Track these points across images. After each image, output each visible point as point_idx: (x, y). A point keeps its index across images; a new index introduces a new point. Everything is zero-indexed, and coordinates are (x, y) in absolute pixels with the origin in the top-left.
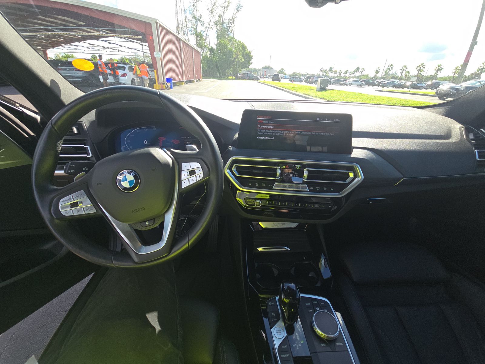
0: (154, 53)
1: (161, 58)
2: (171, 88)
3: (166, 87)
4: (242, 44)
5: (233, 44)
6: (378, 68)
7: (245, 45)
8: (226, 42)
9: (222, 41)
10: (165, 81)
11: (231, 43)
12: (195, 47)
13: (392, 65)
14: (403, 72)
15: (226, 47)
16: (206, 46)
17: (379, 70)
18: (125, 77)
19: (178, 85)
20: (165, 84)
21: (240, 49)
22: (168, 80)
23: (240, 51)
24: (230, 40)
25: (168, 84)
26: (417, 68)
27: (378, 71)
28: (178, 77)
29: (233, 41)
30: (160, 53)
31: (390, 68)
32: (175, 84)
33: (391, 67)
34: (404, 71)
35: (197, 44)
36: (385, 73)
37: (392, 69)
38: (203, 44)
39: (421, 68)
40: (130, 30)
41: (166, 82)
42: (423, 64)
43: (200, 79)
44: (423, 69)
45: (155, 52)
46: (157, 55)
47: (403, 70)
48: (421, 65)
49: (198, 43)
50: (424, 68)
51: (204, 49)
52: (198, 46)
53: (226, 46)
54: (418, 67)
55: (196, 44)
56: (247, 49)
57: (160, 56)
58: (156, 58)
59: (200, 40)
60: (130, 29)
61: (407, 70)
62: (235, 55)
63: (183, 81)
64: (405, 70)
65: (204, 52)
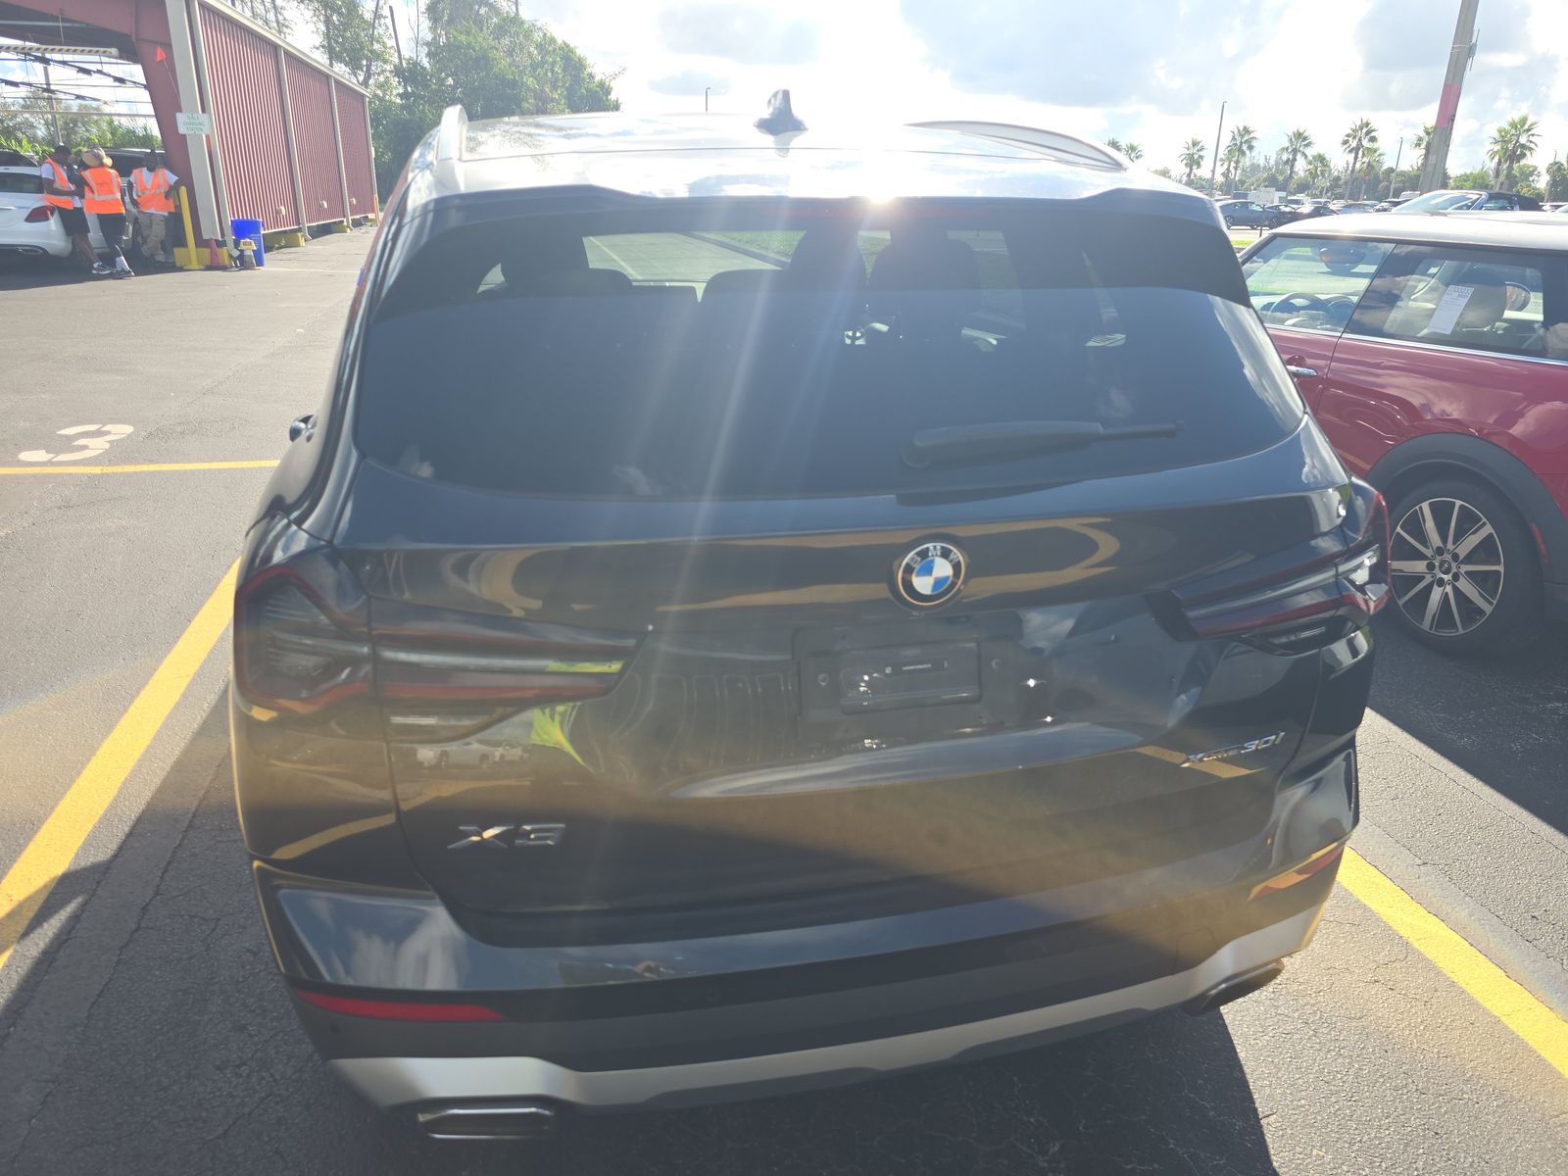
0: (179, 116)
1: (208, 137)
2: (260, 263)
3: (231, 256)
4: (561, 48)
5: (517, 51)
6: (1195, 144)
7: (579, 52)
8: (482, 40)
9: (463, 38)
10: (228, 230)
11: (506, 41)
12: (320, 59)
13: (1247, 130)
14: (1294, 160)
15: (483, 61)
16: (378, 56)
17: (1201, 153)
18: (47, 219)
19: (281, 247)
20: (230, 244)
21: (553, 71)
22: (243, 229)
23: (557, 80)
24: (500, 31)
25: (242, 247)
26: (1345, 142)
27: (1196, 157)
28: (278, 212)
29: (517, 34)
30: (204, 118)
31: (1241, 143)
32: (271, 244)
33: (1246, 138)
34: (1299, 156)
35: (329, 43)
36: (1226, 164)
37: (1251, 148)
38: (362, 48)
39: (1360, 140)
40: (61, 24)
41: (231, 238)
42: (1367, 124)
43: (371, 216)
44: (1375, 145)
45: (181, 111)
46: (190, 124)
47: (1295, 151)
48: (1361, 128)
49: (337, 42)
50: (1373, 139)
51: (369, 67)
52: (334, 56)
53: (485, 58)
54: (1350, 139)
55: (323, 47)
56: (589, 70)
57: (206, 130)
58: (185, 135)
59: (346, 26)
60: (64, 20)
61: (1311, 152)
62: (532, 101)
63: (300, 230)
64: (1301, 149)
65: (371, 82)
